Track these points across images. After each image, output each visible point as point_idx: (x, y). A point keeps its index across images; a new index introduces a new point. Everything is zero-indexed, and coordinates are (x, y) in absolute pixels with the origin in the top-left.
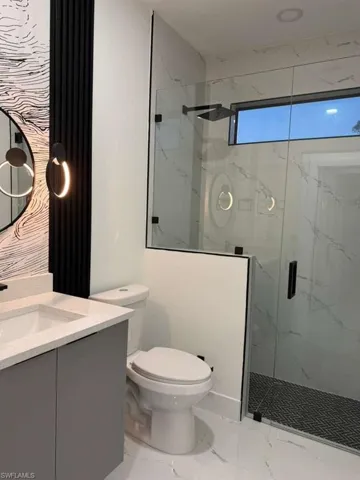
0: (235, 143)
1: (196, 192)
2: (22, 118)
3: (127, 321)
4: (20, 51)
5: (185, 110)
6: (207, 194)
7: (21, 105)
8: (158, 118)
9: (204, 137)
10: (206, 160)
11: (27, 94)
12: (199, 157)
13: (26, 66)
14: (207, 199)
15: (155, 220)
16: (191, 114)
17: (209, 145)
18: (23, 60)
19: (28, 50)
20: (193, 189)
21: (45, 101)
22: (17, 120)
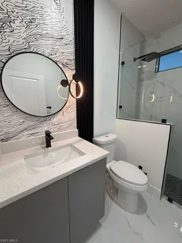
0: (158, 71)
1: (139, 95)
2: (63, 65)
3: (106, 158)
4: (61, 34)
5: (135, 60)
6: (143, 96)
7: (62, 59)
8: (123, 63)
9: (143, 71)
10: (143, 81)
11: (65, 54)
12: (140, 80)
13: (64, 41)
14: (143, 98)
15: (121, 107)
16: (138, 61)
17: (145, 75)
18: (62, 38)
19: (64, 33)
20: (137, 94)
21: (73, 57)
22: (61, 66)
